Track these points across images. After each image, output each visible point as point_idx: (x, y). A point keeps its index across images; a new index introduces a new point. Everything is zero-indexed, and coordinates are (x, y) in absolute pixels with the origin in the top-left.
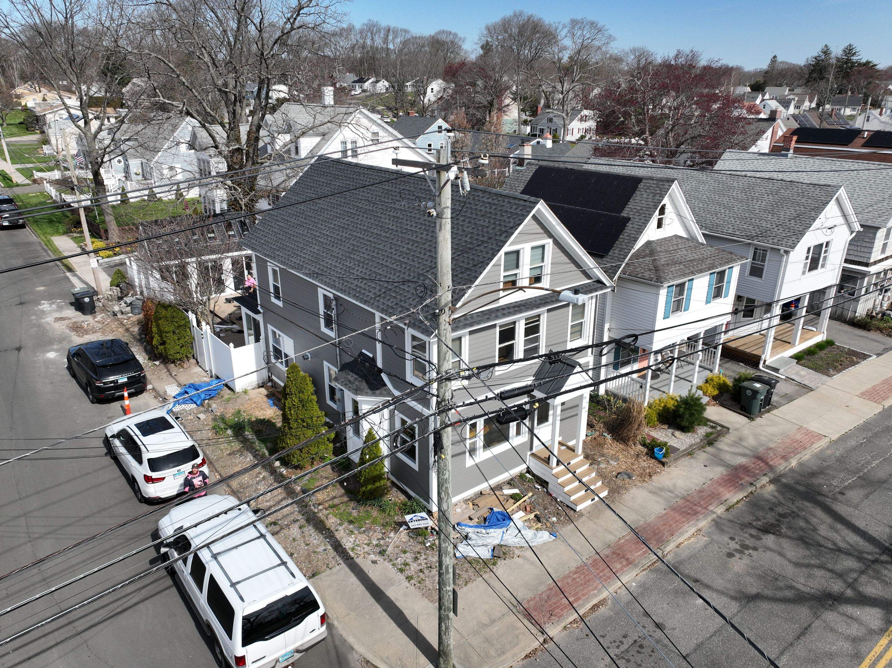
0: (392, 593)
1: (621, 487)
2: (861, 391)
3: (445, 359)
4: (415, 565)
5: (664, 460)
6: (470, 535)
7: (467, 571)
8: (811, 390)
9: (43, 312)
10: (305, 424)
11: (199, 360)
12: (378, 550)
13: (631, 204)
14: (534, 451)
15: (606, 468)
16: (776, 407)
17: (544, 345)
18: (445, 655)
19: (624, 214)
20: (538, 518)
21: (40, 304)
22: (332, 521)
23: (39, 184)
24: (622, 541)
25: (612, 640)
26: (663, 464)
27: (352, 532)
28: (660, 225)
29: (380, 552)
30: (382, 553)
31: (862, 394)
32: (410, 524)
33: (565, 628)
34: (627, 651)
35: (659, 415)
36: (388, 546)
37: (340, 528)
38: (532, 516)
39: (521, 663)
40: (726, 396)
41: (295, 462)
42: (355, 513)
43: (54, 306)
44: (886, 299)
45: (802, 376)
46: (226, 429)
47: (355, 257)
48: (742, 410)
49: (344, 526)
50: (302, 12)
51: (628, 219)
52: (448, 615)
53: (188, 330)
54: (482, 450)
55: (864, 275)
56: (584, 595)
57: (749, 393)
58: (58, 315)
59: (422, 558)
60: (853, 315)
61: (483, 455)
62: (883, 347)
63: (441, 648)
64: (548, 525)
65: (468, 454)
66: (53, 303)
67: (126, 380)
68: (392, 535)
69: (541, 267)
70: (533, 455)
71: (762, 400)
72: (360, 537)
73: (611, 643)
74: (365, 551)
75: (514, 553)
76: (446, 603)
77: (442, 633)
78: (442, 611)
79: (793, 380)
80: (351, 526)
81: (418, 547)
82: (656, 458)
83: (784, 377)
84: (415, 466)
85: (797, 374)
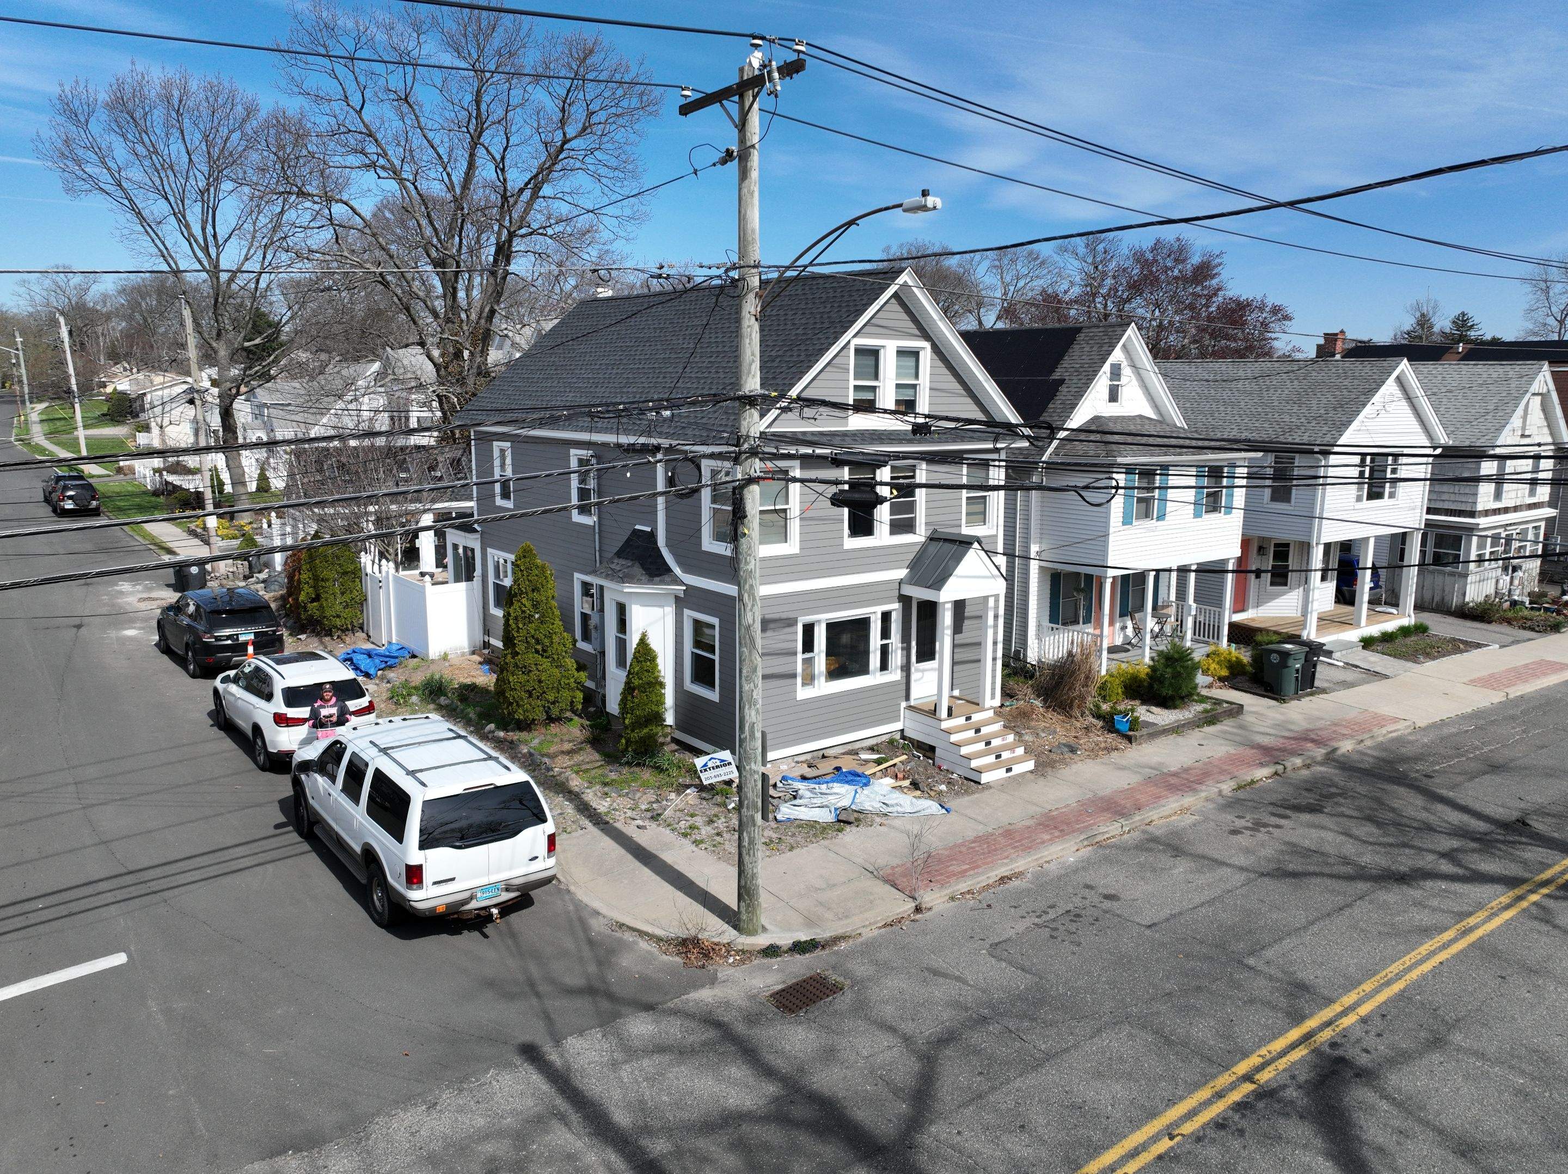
0: (668, 857)
1: (1055, 761)
2: (1469, 679)
3: (749, 372)
4: (709, 828)
5: (1131, 733)
6: (800, 792)
7: (793, 835)
8: (1386, 677)
9: (121, 593)
10: (539, 647)
11: (371, 634)
12: (649, 814)
13: (1066, 362)
14: (912, 703)
15: (1033, 742)
16: (1324, 691)
17: (923, 521)
18: (748, 895)
19: (1056, 376)
20: (915, 785)
21: (117, 585)
22: (576, 783)
23: (125, 475)
24: (1054, 813)
25: (1030, 910)
26: (1130, 739)
27: (607, 794)
28: (1113, 396)
29: (652, 817)
30: (655, 818)
31: (1471, 681)
32: (703, 776)
33: (952, 899)
34: (1054, 920)
35: (1125, 687)
36: (665, 810)
37: (588, 791)
38: (906, 783)
39: (876, 932)
40: (1239, 678)
41: (519, 715)
42: (613, 776)
43: (139, 588)
44: (1516, 582)
45: (1372, 663)
46: (410, 695)
47: (630, 390)
48: (1266, 690)
49: (594, 789)
50: (566, 147)
51: (1062, 382)
52: (752, 817)
53: (357, 580)
54: (823, 679)
55: (1471, 529)
56: (984, 864)
57: (1275, 658)
58: (145, 595)
59: (720, 822)
60: (1460, 601)
61: (825, 687)
62: (1511, 639)
63: (743, 883)
64: (932, 793)
65: (799, 680)
66: (140, 584)
67: (252, 637)
68: (673, 796)
69: (914, 387)
70: (910, 708)
71: (1297, 671)
72: (621, 799)
73: (1028, 913)
74: (627, 815)
75: (872, 821)
76: (750, 795)
77: (744, 852)
78: (745, 810)
79: (1357, 667)
80: (606, 789)
81: (716, 810)
82: (1117, 732)
83: (1341, 664)
84: (714, 696)
85: (1364, 660)
